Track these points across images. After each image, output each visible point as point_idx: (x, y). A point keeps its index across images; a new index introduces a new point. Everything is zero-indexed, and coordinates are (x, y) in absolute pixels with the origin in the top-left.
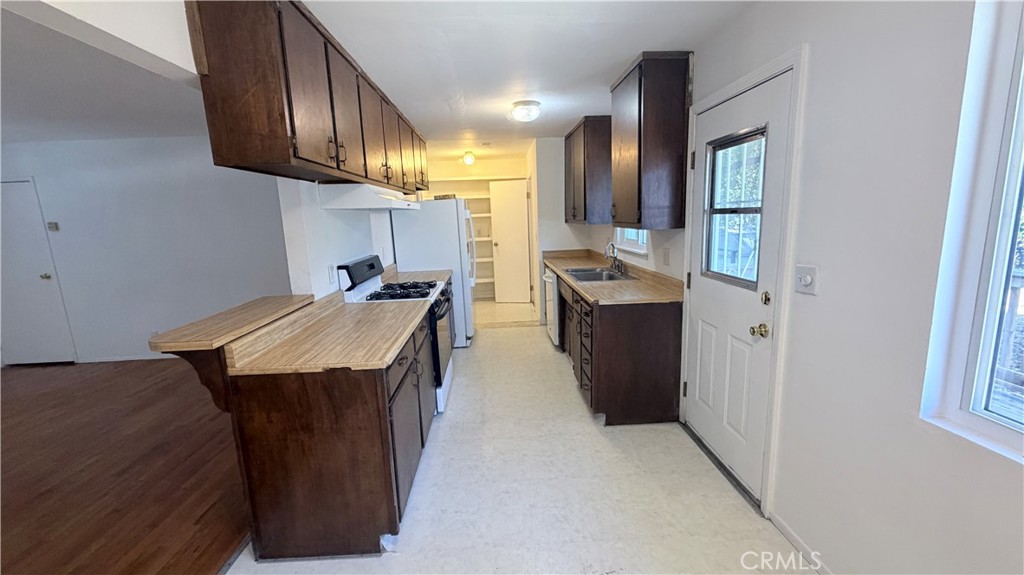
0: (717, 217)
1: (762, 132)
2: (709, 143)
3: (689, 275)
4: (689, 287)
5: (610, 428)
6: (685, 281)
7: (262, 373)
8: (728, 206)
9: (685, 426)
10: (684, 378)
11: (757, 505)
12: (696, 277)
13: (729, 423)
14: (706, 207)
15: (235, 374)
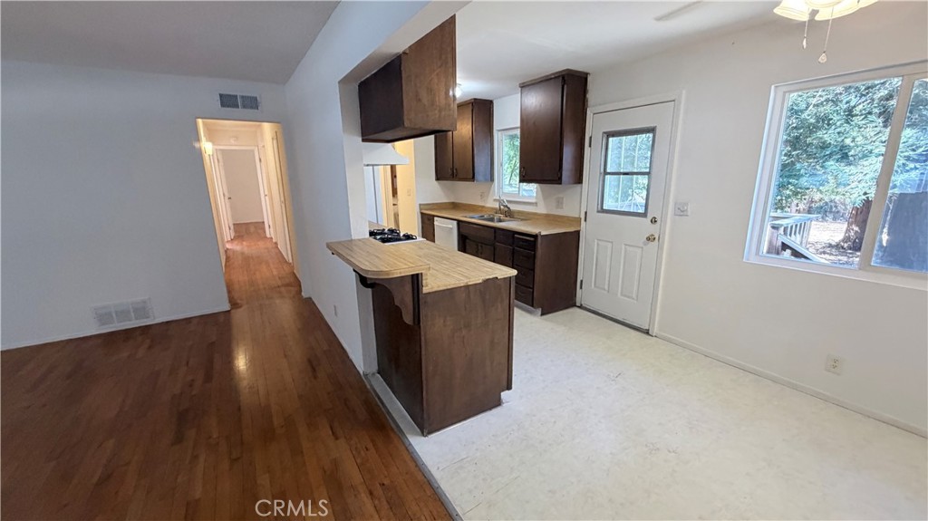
0: (608, 177)
1: (652, 130)
2: (604, 133)
3: (586, 213)
4: (585, 220)
5: (545, 317)
6: (583, 217)
7: (445, 288)
8: (622, 171)
9: (581, 307)
10: (580, 278)
11: (647, 332)
12: (593, 214)
13: (622, 295)
14: (602, 170)
15: (428, 291)
